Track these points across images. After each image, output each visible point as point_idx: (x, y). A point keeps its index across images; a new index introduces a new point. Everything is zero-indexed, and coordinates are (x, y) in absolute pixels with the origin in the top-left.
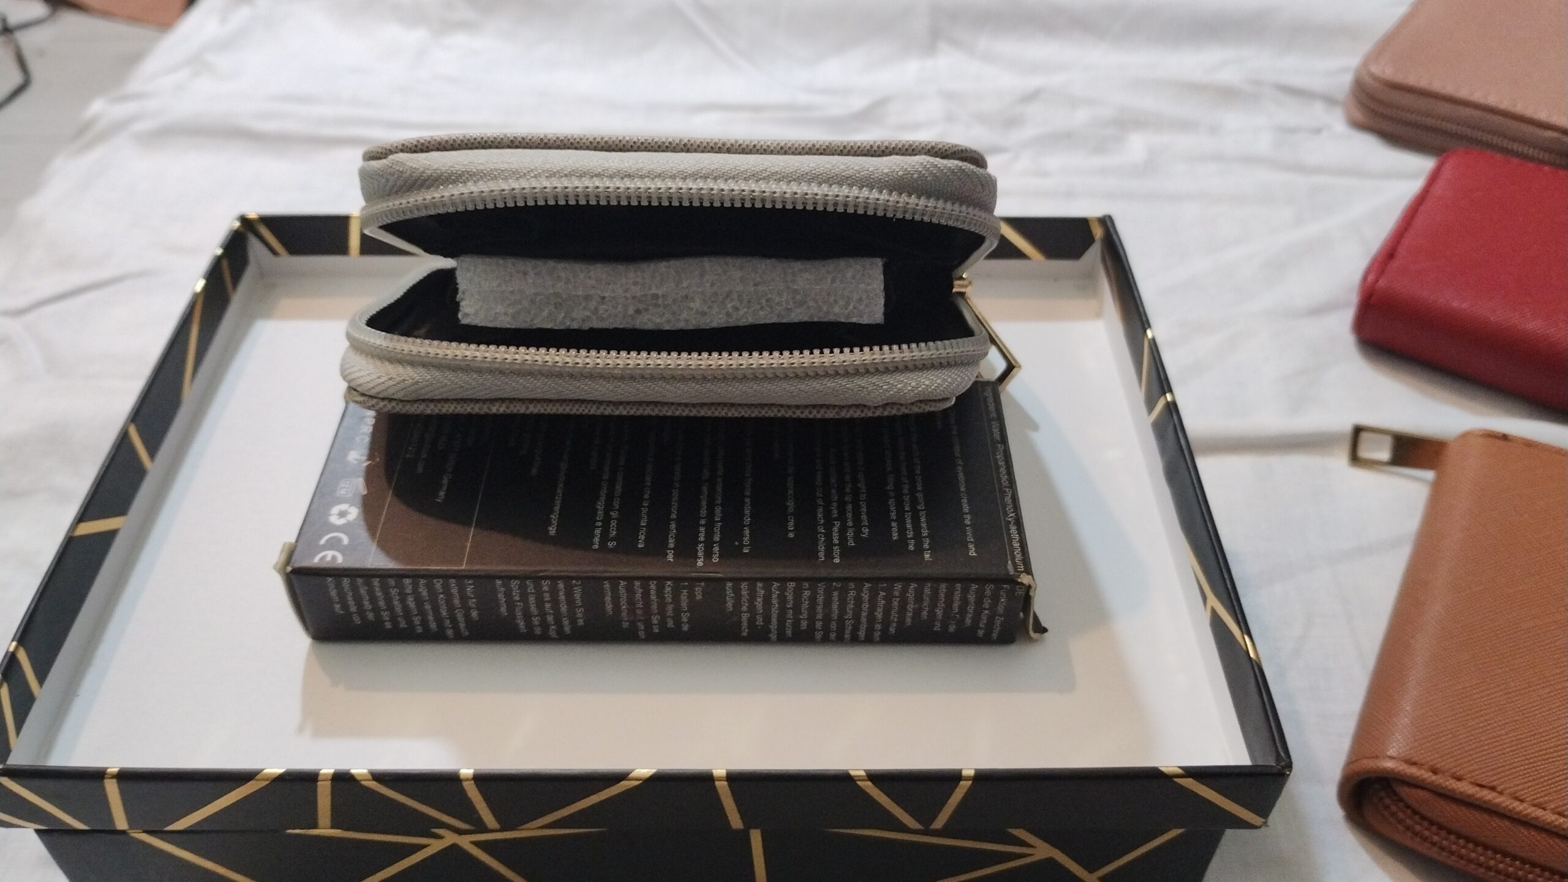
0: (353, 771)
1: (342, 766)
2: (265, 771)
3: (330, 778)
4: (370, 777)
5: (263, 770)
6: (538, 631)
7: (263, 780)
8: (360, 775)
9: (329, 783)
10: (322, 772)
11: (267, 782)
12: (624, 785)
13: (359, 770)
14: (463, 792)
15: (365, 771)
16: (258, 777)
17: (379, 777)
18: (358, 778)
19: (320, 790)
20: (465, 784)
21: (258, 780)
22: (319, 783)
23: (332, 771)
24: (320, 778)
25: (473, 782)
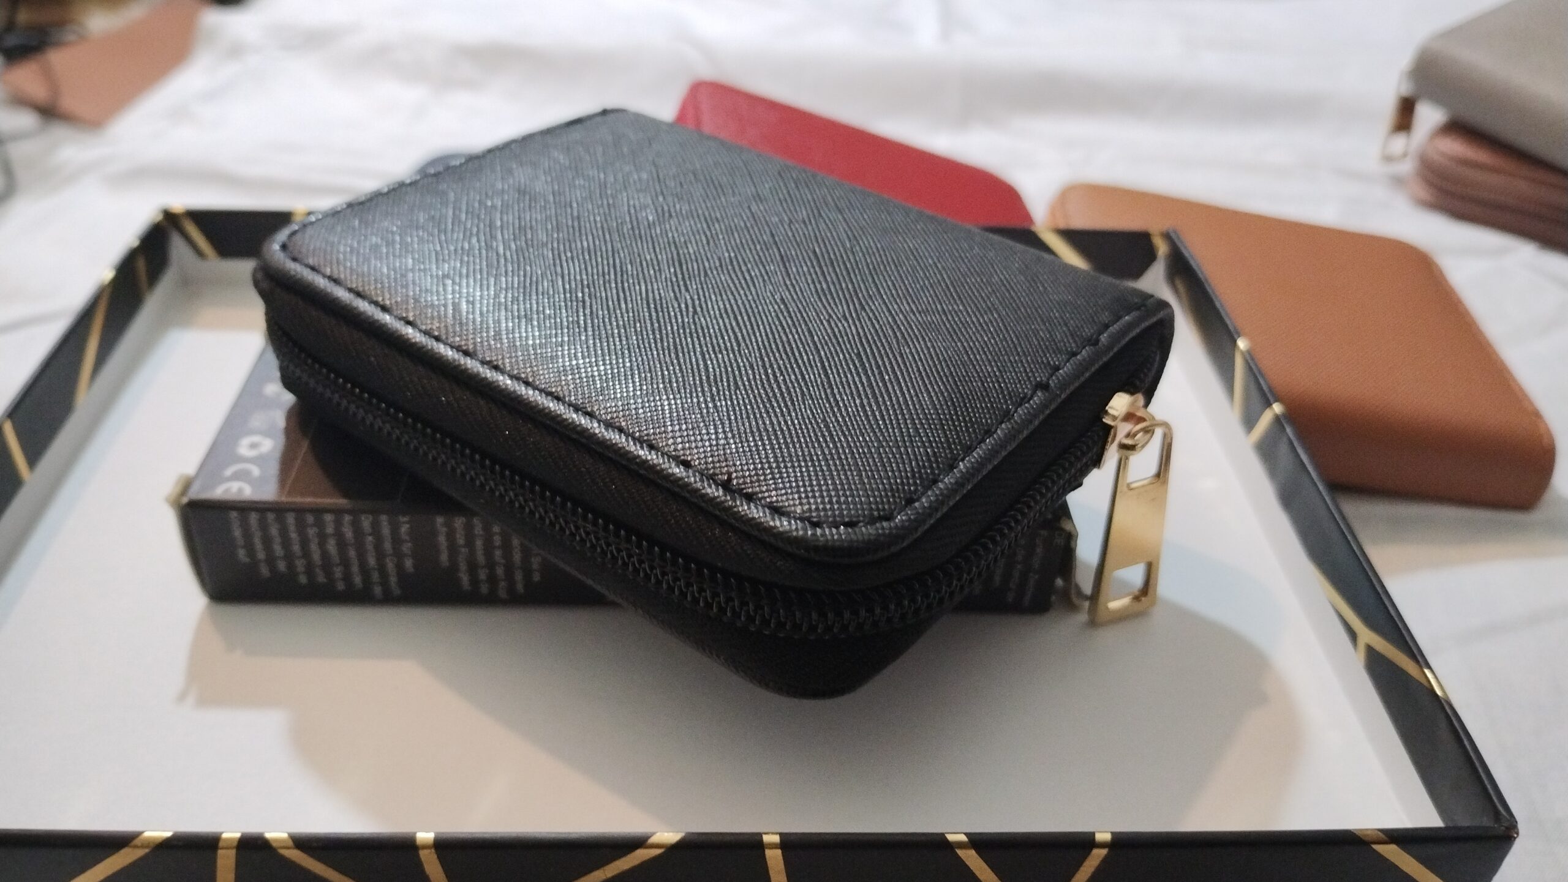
0: (268, 835)
1: (253, 828)
2: (147, 834)
3: (235, 844)
4: (291, 843)
5: (143, 832)
6: (484, 589)
7: (143, 846)
8: (276, 840)
9: (234, 852)
10: (224, 836)
11: (147, 850)
12: (641, 855)
13: (276, 833)
14: (419, 864)
15: (285, 835)
16: (136, 842)
17: (303, 843)
18: (274, 845)
19: (220, 862)
20: (423, 854)
21: (136, 847)
22: (220, 852)
23: (238, 835)
24: (221, 844)
25: (433, 850)
